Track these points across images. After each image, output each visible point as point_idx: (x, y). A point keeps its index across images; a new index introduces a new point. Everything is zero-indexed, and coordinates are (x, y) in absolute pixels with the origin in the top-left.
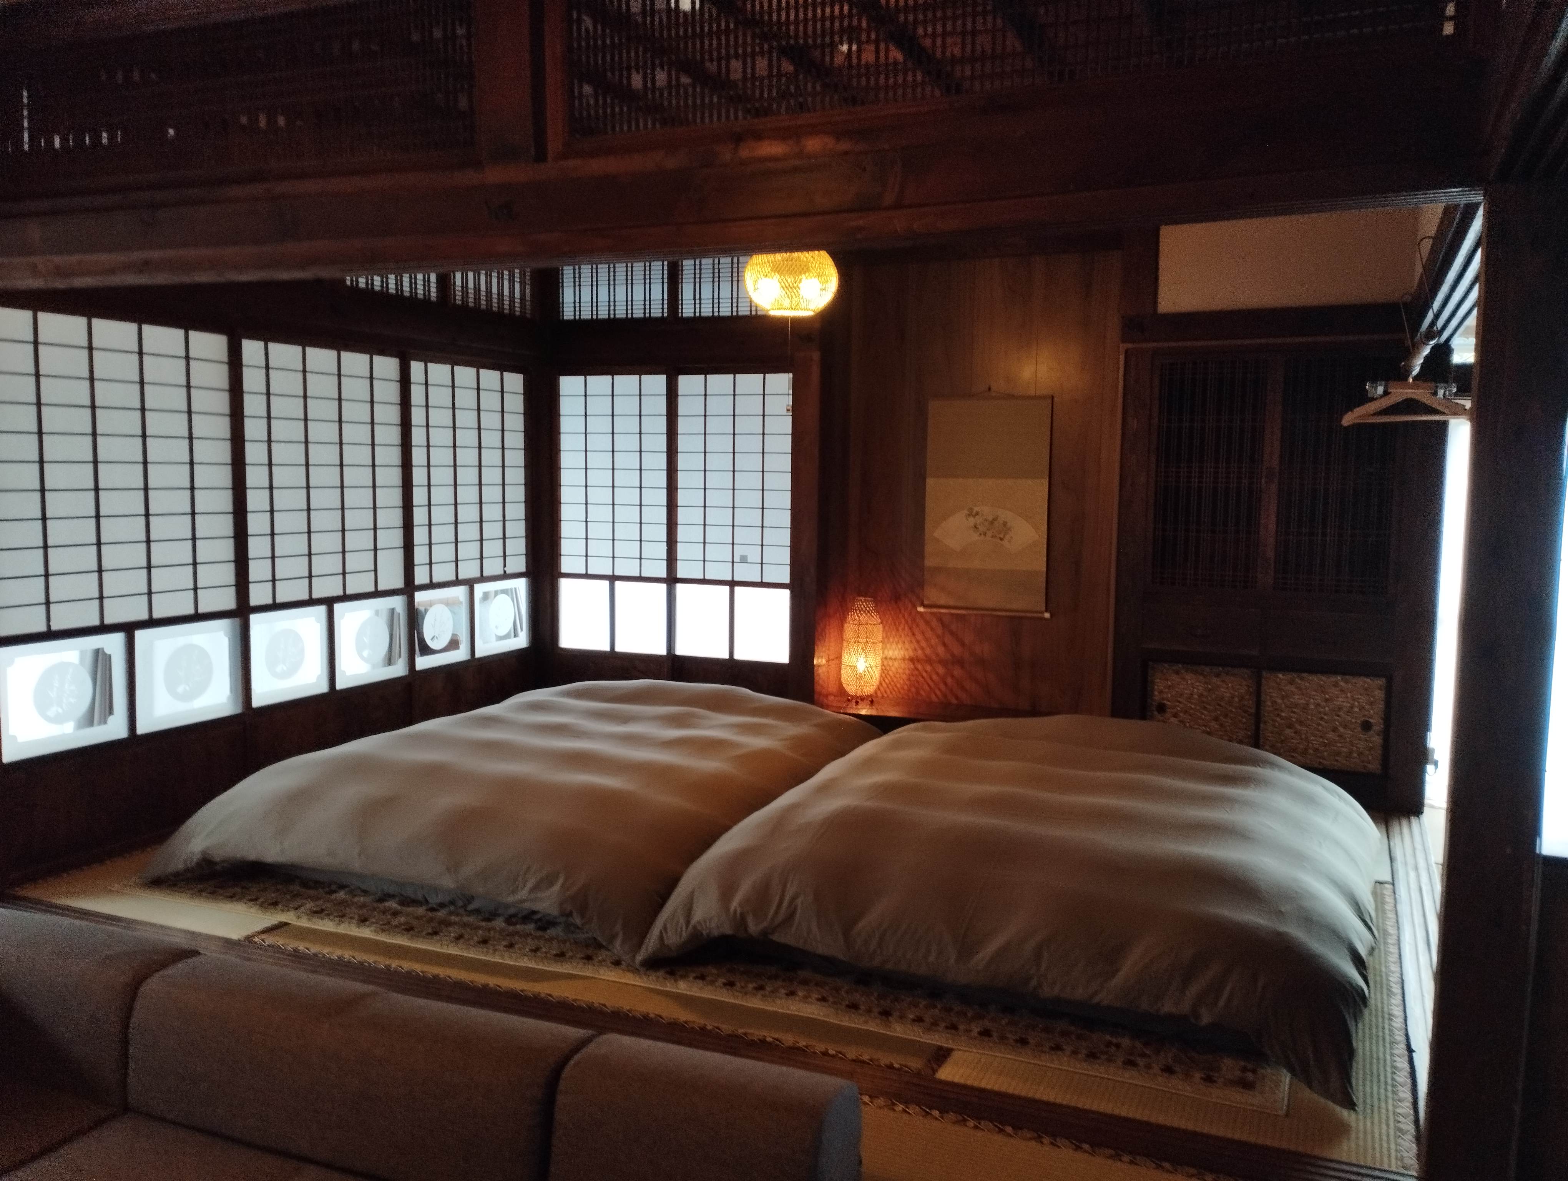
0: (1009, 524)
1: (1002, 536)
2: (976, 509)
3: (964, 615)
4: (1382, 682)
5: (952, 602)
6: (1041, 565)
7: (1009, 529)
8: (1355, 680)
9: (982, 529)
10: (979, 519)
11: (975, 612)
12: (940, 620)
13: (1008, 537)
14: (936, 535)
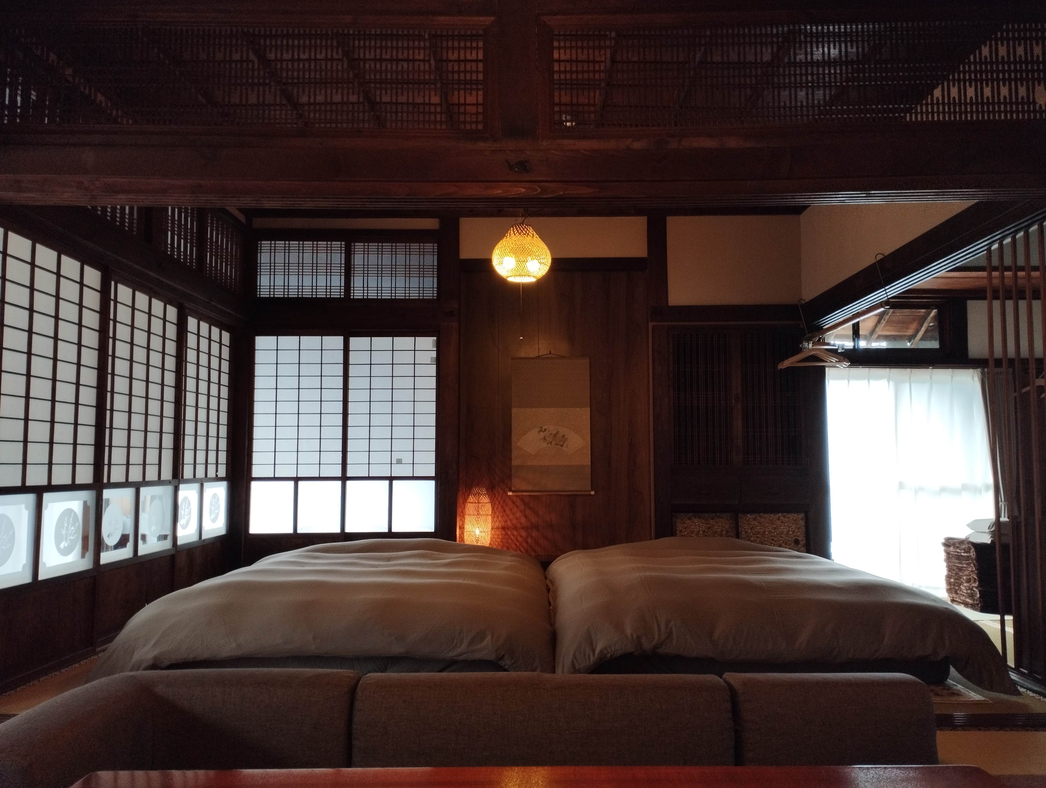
0: (566, 437)
1: (561, 444)
2: (544, 427)
3: (539, 495)
4: (802, 515)
5: (530, 488)
6: (587, 461)
7: (567, 440)
8: (789, 515)
9: (549, 440)
10: (546, 433)
11: (547, 493)
12: (522, 499)
13: (565, 444)
14: (518, 444)
